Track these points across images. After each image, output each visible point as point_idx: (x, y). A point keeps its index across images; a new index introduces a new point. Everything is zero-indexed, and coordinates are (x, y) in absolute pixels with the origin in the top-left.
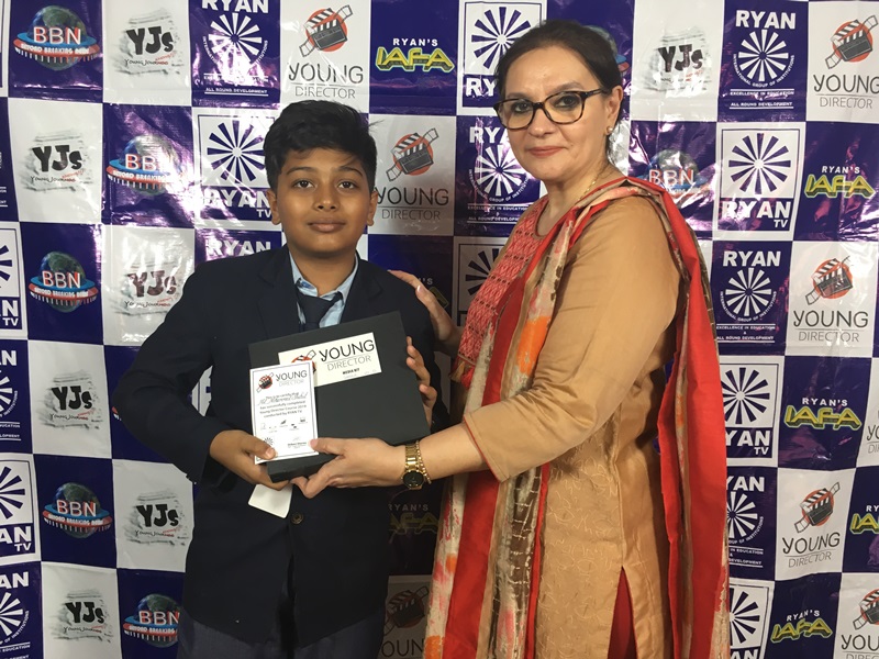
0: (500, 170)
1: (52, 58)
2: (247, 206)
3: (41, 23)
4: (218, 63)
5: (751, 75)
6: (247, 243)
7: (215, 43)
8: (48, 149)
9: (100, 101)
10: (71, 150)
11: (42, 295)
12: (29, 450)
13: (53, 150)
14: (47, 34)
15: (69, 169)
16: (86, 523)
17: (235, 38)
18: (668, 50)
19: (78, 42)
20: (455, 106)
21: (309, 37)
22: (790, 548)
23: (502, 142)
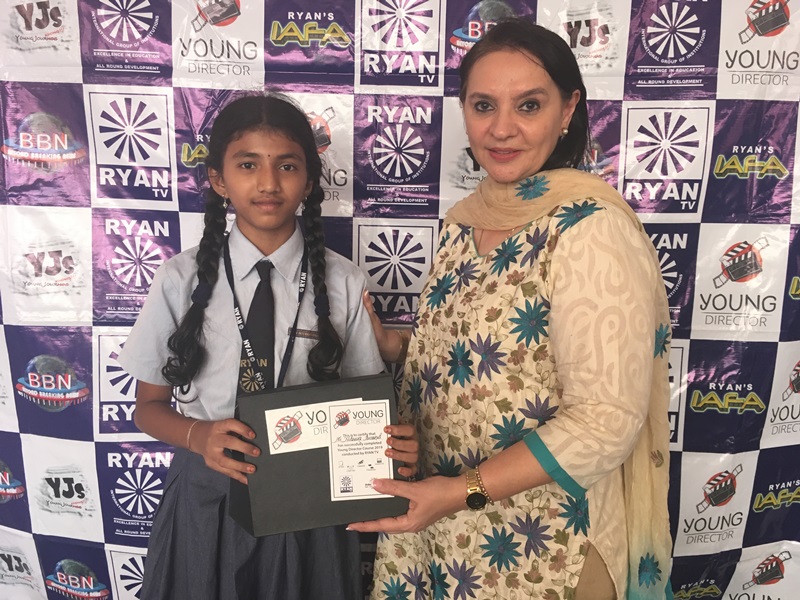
0: (399, 150)
2: (142, 186)
5: (660, 51)
6: (145, 223)
7: (104, 18)
18: (573, 24)
20: (352, 84)
21: (200, 12)
22: (689, 528)
23: (401, 121)
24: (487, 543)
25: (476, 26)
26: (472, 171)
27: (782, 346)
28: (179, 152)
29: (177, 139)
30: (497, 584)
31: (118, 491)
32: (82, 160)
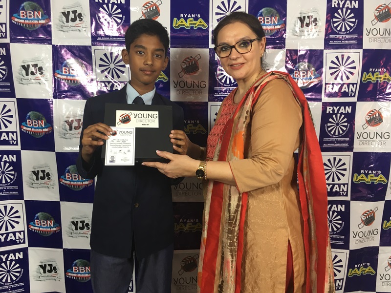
1: (29, 25)
3: (23, 9)
4: (103, 26)
5: (338, 29)
7: (101, 17)
8: (28, 66)
9: (51, 44)
10: (39, 66)
11: (27, 131)
12: (22, 198)
13: (31, 66)
14: (26, 14)
15: (38, 75)
16: (49, 229)
17: (110, 15)
18: (302, 18)
19: (40, 18)
20: (208, 44)
22: (356, 236)
25: (261, 19)
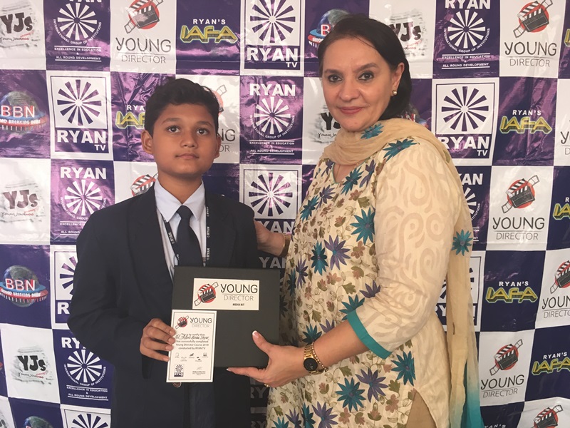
0: (272, 115)
2: (87, 142)
5: (457, 44)
6: (89, 169)
17: (77, 20)
18: (395, 26)
20: (239, 69)
21: (131, 19)
22: (485, 386)
23: (274, 94)
24: (341, 390)
25: (326, 28)
26: (325, 130)
27: (548, 253)
28: (114, 117)
29: (113, 109)
30: (349, 421)
31: (69, 365)
32: (45, 125)
